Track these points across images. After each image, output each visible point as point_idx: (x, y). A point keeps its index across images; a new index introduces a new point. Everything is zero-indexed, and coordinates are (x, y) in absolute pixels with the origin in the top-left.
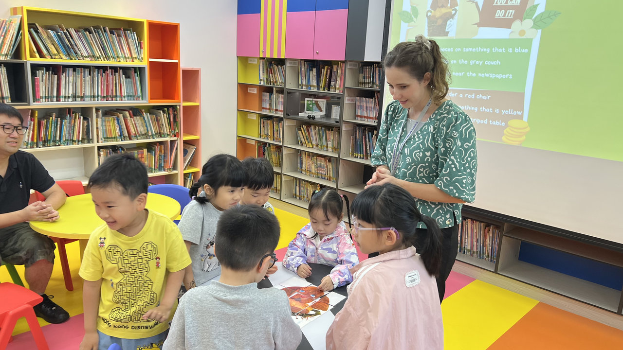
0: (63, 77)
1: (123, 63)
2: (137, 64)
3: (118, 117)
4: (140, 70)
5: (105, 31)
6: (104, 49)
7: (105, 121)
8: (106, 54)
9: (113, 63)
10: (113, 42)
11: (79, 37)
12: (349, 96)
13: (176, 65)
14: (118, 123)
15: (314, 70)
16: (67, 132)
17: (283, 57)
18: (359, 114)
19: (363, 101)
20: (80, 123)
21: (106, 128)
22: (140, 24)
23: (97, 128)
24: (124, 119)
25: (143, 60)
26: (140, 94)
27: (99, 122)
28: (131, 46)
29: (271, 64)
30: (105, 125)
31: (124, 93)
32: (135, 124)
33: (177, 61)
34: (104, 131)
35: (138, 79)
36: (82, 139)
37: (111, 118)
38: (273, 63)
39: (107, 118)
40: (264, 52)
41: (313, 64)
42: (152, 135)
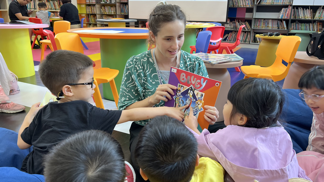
18: (121, 0)
42: (54, 9)
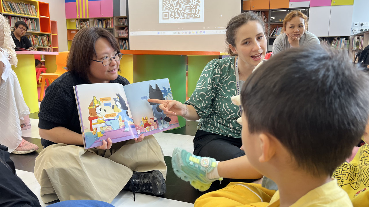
0: (11, 20)
1: (30, 16)
2: (35, 17)
3: (30, 37)
4: (36, 20)
5: (24, 4)
6: (24, 11)
8: (24, 13)
9: (27, 16)
10: (27, 9)
11: (16, 6)
12: (116, 29)
13: (48, 19)
15: (100, 22)
17: (88, 17)
18: (120, 35)
19: (121, 31)
22: (36, 3)
25: (38, 16)
26: (36, 29)
28: (33, 11)
29: (81, 21)
31: (31, 28)
32: (36, 40)
33: (49, 17)
35: (35, 23)
38: (82, 21)
40: (79, 16)
41: (99, 20)
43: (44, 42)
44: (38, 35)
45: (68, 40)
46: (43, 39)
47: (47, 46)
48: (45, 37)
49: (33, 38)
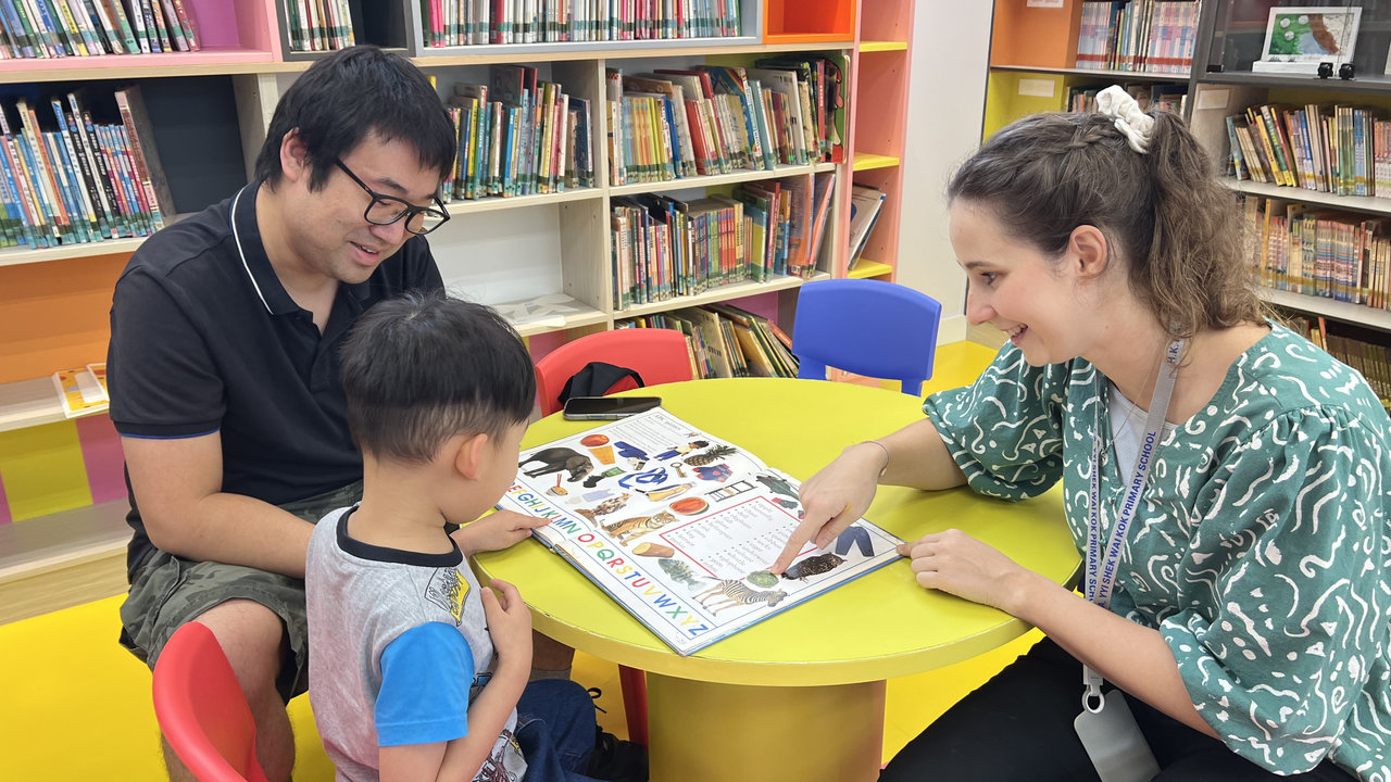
3: (669, 95)
7: (631, 112)
14: (670, 118)
16: (523, 150)
20: (559, 118)
21: (633, 134)
23: (610, 135)
24: (686, 103)
26: (734, 13)
27: (614, 116)
30: (632, 125)
31: (688, 13)
32: (718, 120)
34: (630, 146)
36: (567, 172)
37: (649, 100)
39: (636, 101)
42: (765, 157)
43: (793, 120)
44: (742, 73)
45: (991, 69)
46: (784, 97)
47: (810, 155)
48: (801, 78)
49: (701, 100)
